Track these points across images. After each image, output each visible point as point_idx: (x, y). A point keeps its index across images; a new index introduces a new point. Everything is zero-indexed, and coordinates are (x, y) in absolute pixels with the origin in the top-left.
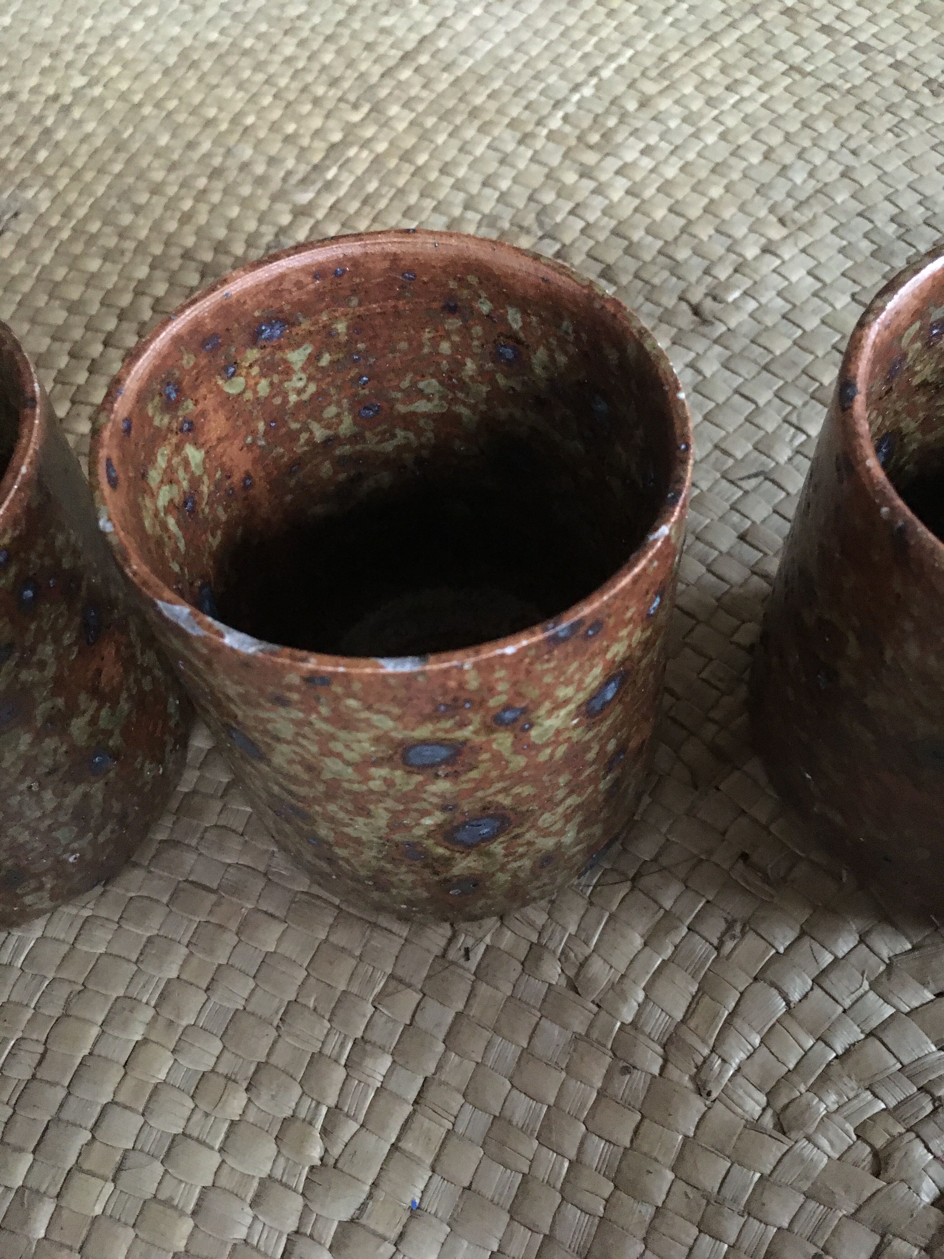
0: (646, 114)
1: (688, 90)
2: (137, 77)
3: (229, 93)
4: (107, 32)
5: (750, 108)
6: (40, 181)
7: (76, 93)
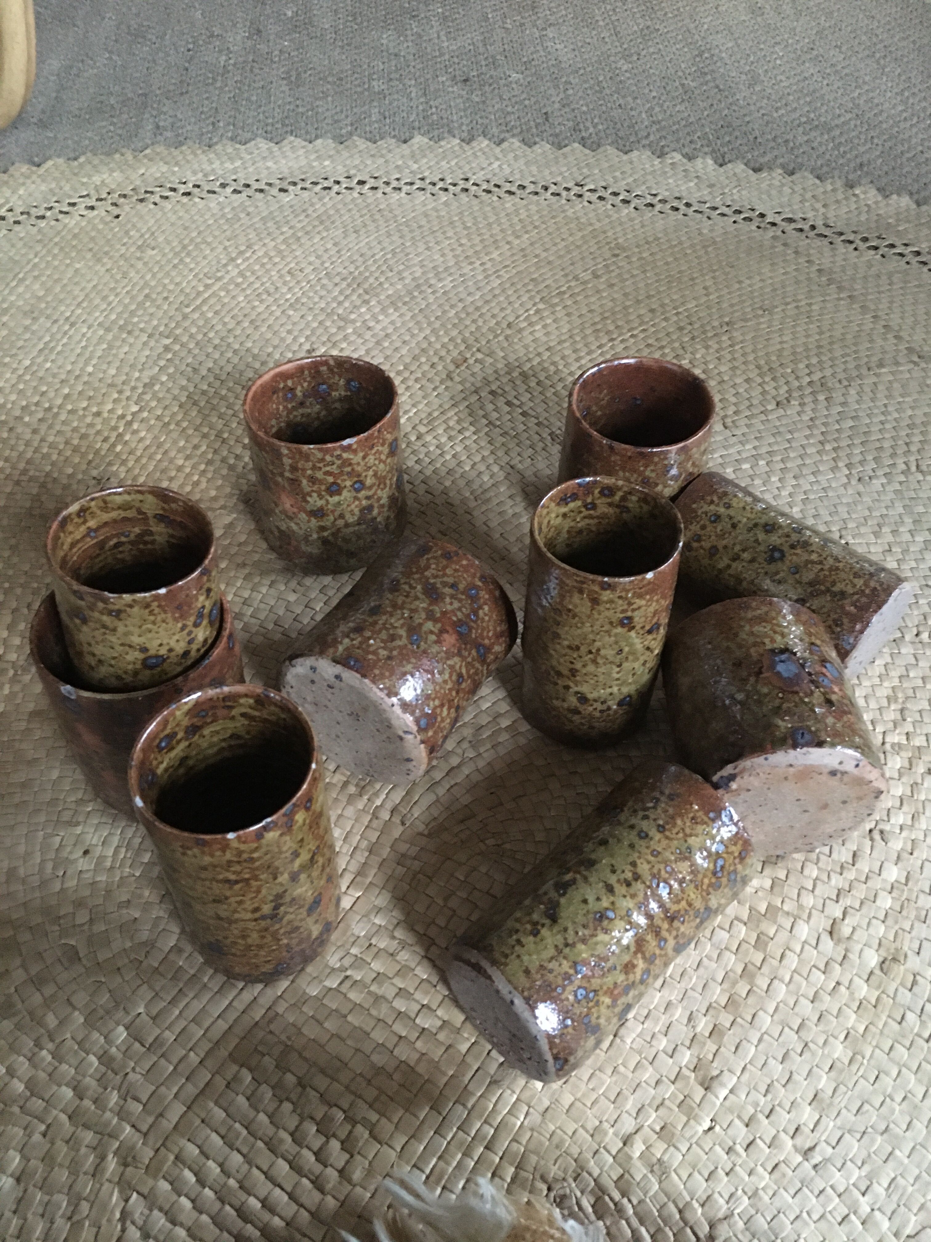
0: (419, 443)
1: (440, 431)
2: (165, 408)
3: (214, 419)
4: (147, 381)
5: (468, 443)
6: (119, 462)
7: (134, 414)
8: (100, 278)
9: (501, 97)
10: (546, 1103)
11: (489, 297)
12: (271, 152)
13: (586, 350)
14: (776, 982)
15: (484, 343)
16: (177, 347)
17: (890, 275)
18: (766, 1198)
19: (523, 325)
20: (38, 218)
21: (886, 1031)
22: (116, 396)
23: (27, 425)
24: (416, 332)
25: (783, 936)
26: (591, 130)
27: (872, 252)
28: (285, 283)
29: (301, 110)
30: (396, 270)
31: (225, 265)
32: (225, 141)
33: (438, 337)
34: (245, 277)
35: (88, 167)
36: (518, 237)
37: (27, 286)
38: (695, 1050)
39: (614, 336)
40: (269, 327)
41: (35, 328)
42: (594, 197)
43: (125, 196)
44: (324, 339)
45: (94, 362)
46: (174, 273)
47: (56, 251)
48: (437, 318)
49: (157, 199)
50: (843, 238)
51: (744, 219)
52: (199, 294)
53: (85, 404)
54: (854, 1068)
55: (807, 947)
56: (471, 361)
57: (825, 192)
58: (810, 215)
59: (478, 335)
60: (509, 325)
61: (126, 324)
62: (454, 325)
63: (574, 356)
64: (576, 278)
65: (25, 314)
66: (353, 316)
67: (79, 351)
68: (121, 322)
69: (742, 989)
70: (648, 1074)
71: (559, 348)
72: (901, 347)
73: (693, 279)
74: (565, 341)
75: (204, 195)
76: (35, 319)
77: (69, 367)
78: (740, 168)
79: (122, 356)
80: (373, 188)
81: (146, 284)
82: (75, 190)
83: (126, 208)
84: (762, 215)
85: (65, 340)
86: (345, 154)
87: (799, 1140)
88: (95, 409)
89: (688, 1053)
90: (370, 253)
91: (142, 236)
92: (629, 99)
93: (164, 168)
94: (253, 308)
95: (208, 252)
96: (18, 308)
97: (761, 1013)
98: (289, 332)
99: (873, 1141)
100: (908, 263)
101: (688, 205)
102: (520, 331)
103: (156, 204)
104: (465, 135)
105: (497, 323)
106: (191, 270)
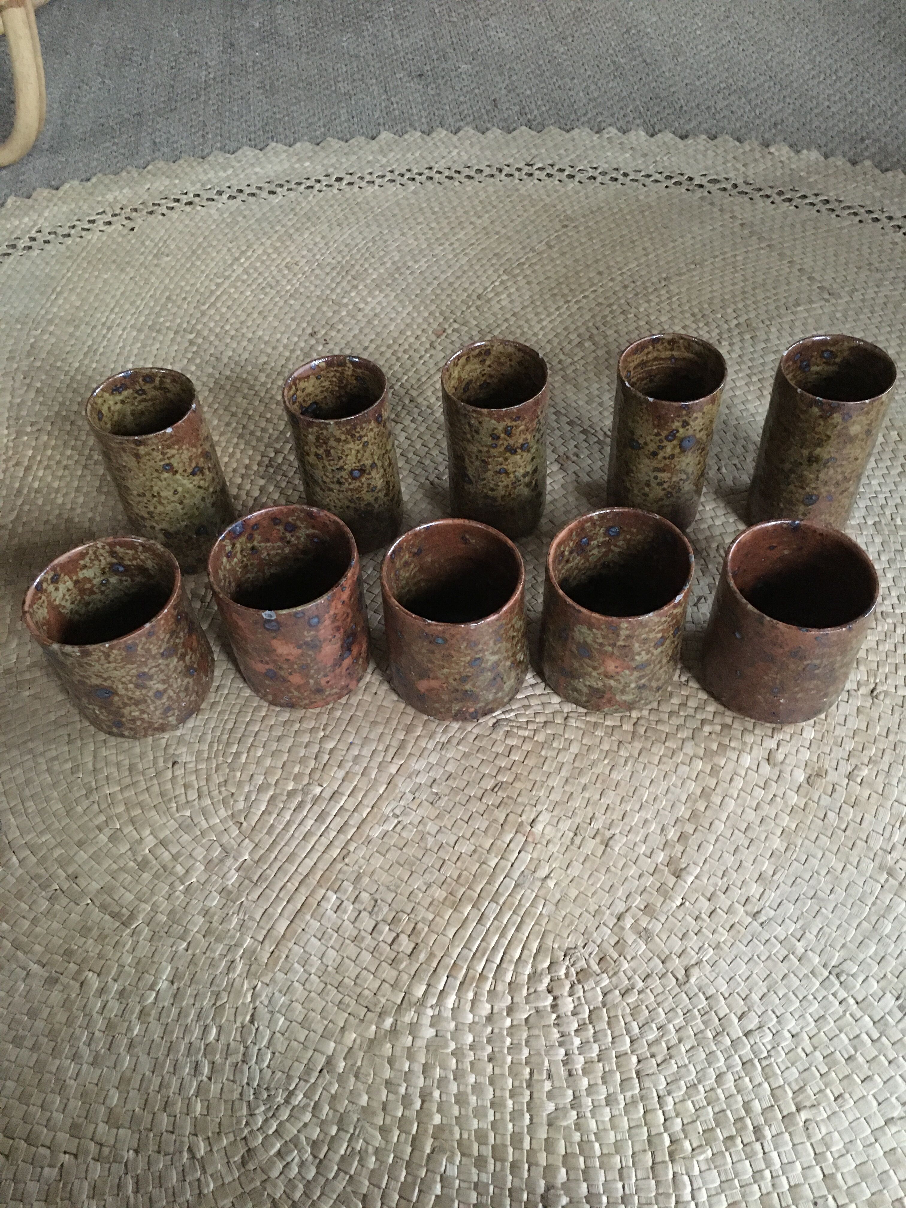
8: (126, 285)
9: (453, 88)
10: (558, 897)
11: (459, 273)
12: (257, 159)
13: (545, 313)
14: (727, 798)
15: (459, 314)
16: (200, 341)
17: (803, 223)
18: (726, 948)
19: (491, 295)
20: (64, 236)
21: (812, 827)
24: (400, 309)
25: (731, 766)
26: (536, 112)
27: (787, 204)
28: (284, 276)
29: (278, 116)
30: (377, 256)
31: (231, 265)
32: (216, 152)
33: (419, 313)
34: (249, 274)
35: (101, 187)
36: (479, 217)
37: (65, 299)
38: (668, 851)
39: (569, 298)
40: (275, 316)
41: (78, 334)
42: (542, 175)
43: (136, 210)
44: (324, 322)
45: (133, 359)
46: (188, 276)
47: (85, 265)
48: (417, 296)
49: (165, 211)
50: (761, 193)
51: (675, 184)
52: (212, 292)
54: (789, 854)
55: (750, 772)
56: (449, 331)
57: (744, 153)
58: (731, 175)
59: (453, 308)
60: (479, 297)
61: (154, 324)
62: (432, 301)
63: (536, 319)
64: (533, 250)
65: (68, 323)
66: (345, 300)
67: (118, 351)
68: (150, 323)
69: (701, 806)
70: (633, 871)
71: (522, 313)
72: (815, 287)
73: (633, 242)
74: (527, 307)
75: (204, 203)
76: (77, 327)
77: (112, 366)
78: (667, 137)
79: (155, 352)
80: (351, 184)
81: (166, 288)
82: (93, 209)
83: (139, 220)
84: (690, 179)
85: (105, 343)
86: (322, 154)
87: (748, 907)
89: (662, 854)
90: (353, 243)
91: (156, 245)
92: (567, 80)
93: (167, 182)
94: (260, 300)
95: (214, 254)
96: (61, 318)
97: (717, 822)
98: (292, 319)
99: (804, 904)
100: (818, 211)
101: (625, 175)
102: (489, 301)
103: (163, 215)
104: (425, 127)
105: (469, 296)
106: (202, 272)
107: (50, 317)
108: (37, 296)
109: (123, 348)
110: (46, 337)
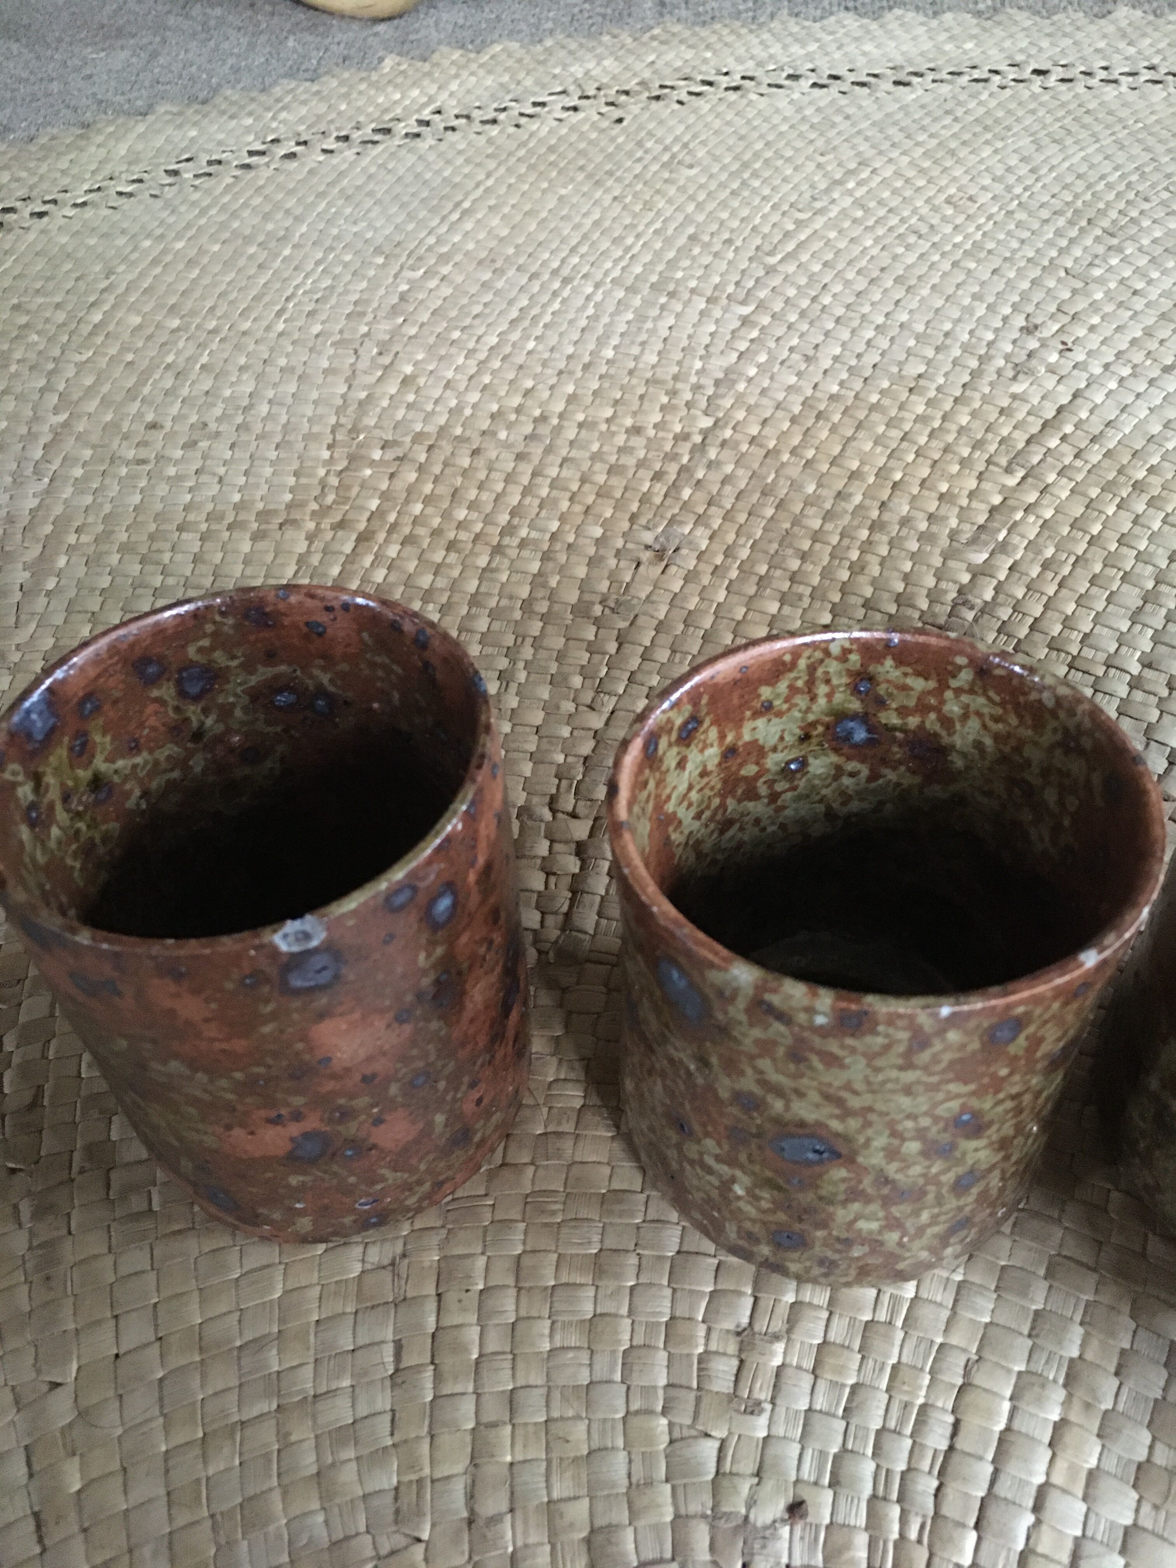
2: (765, 422)
3: (867, 446)
4: (721, 375)
6: (692, 518)
7: (706, 433)
8: (605, 210)
12: (868, 32)
16: (766, 320)
20: (485, 122)
22: (665, 400)
23: (507, 445)
28: (945, 219)
30: (1155, 199)
31: (827, 191)
32: (784, 17)
34: (867, 210)
35: (562, 54)
37: (478, 221)
40: (934, 287)
41: (500, 284)
43: (627, 93)
44: (1053, 309)
45: (615, 341)
46: (735, 204)
47: (523, 170)
49: (684, 97)
52: (787, 235)
53: (609, 412)
61: (663, 281)
65: (481, 264)
67: (583, 323)
68: (654, 278)
75: (764, 89)
76: (498, 272)
77: (570, 350)
79: (665, 333)
80: (1065, 80)
81: (688, 220)
82: (543, 86)
83: (632, 108)
85: (556, 306)
86: (999, 32)
88: (629, 422)
90: (1094, 174)
91: (666, 149)
93: (689, 54)
94: (895, 258)
95: (789, 172)
96: (467, 254)
98: (976, 297)
103: (680, 102)
106: (765, 199)
107: (444, 249)
108: (422, 214)
109: (594, 318)
110: (432, 283)
